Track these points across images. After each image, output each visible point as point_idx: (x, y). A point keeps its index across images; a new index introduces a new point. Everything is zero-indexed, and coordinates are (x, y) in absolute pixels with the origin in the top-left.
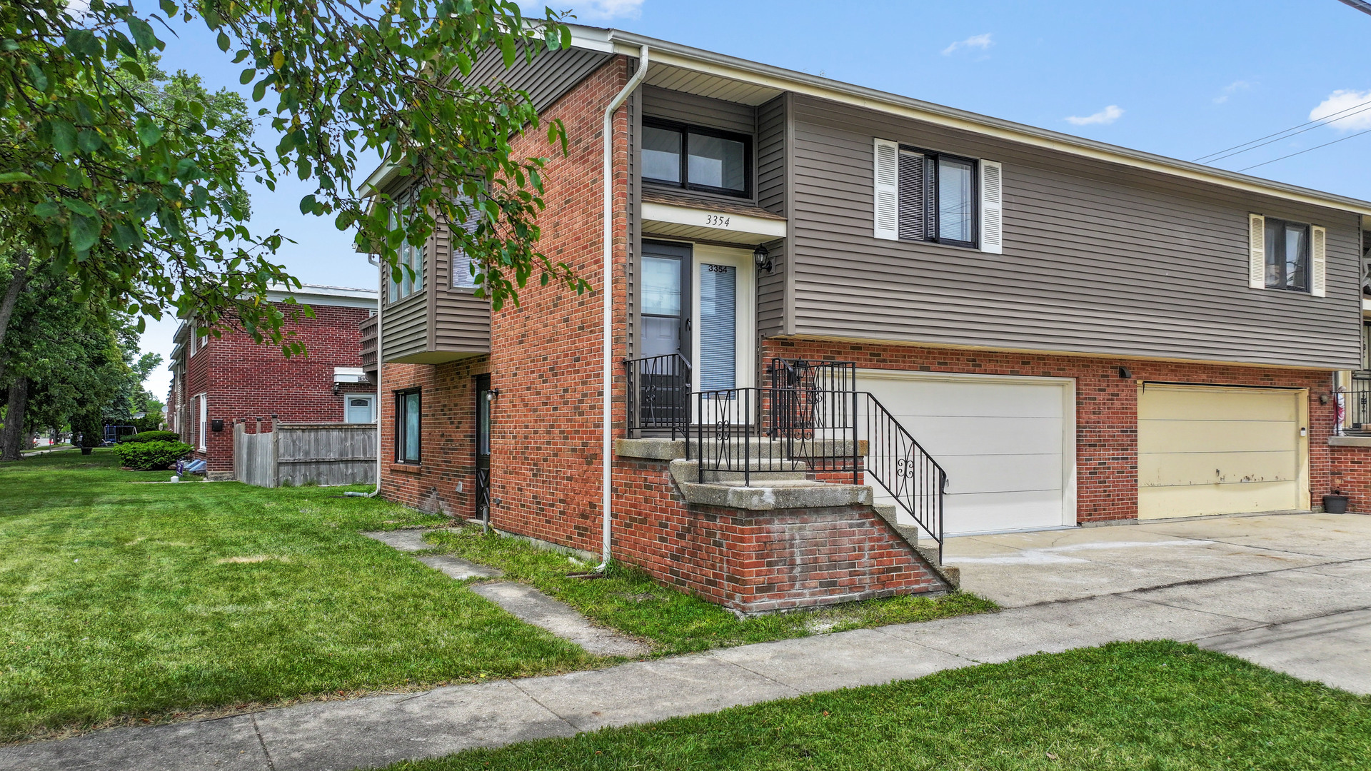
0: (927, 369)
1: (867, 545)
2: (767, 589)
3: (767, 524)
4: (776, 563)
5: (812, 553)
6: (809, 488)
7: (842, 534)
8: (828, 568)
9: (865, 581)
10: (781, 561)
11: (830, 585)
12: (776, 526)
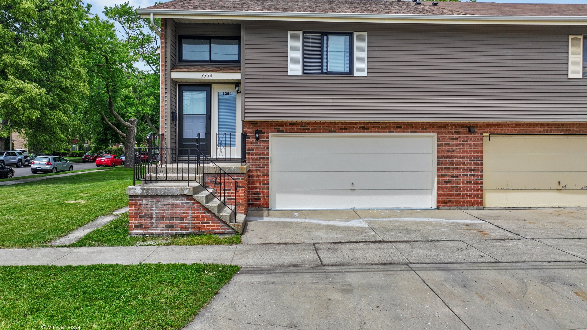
0: (334, 132)
1: (190, 212)
2: (140, 226)
3: (139, 201)
4: (144, 216)
5: (161, 213)
6: (159, 188)
7: (177, 207)
8: (170, 220)
9: (189, 227)
10: (146, 216)
11: (171, 227)
12: (144, 202)
